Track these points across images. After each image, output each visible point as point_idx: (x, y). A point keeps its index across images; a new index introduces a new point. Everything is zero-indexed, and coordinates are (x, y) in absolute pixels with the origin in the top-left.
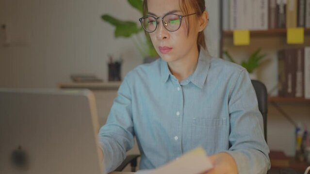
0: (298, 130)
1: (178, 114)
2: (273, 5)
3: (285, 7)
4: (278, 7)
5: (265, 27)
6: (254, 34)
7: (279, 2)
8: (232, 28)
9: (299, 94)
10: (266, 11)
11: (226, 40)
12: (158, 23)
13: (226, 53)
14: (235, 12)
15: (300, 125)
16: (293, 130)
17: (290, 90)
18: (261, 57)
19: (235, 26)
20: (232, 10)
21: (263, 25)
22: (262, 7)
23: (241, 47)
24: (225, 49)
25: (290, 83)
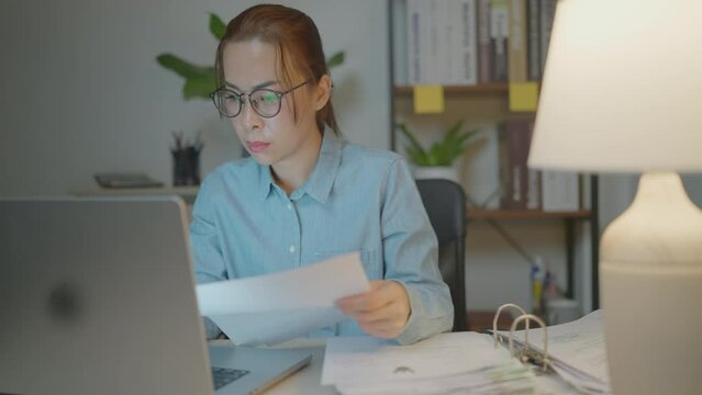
0: (535, 270)
1: (292, 249)
2: (485, 40)
3: (506, 42)
4: (493, 42)
5: (472, 81)
6: (450, 93)
7: (495, 33)
8: (412, 82)
9: (532, 204)
10: (472, 49)
11: (400, 103)
12: (242, 102)
13: (403, 128)
14: (417, 51)
15: (539, 262)
16: (527, 270)
17: (517, 197)
18: (467, 135)
19: (417, 78)
20: (411, 48)
21: (467, 76)
22: (466, 43)
23: (428, 117)
24: (400, 120)
25: (517, 184)
